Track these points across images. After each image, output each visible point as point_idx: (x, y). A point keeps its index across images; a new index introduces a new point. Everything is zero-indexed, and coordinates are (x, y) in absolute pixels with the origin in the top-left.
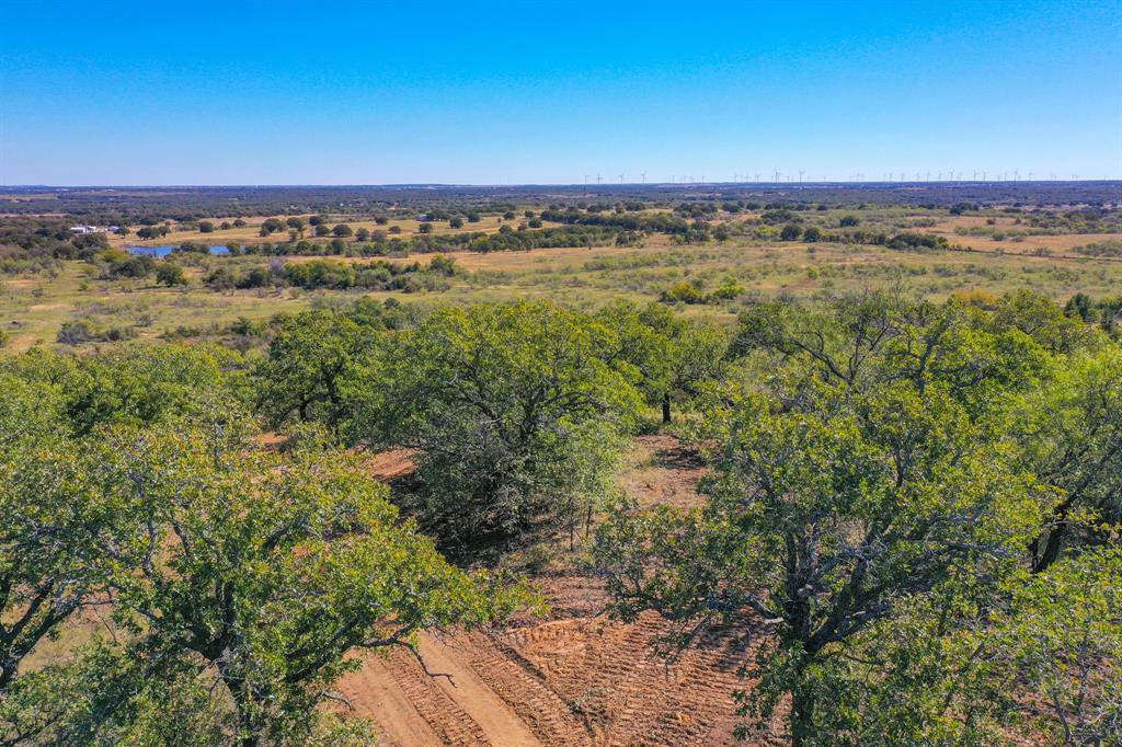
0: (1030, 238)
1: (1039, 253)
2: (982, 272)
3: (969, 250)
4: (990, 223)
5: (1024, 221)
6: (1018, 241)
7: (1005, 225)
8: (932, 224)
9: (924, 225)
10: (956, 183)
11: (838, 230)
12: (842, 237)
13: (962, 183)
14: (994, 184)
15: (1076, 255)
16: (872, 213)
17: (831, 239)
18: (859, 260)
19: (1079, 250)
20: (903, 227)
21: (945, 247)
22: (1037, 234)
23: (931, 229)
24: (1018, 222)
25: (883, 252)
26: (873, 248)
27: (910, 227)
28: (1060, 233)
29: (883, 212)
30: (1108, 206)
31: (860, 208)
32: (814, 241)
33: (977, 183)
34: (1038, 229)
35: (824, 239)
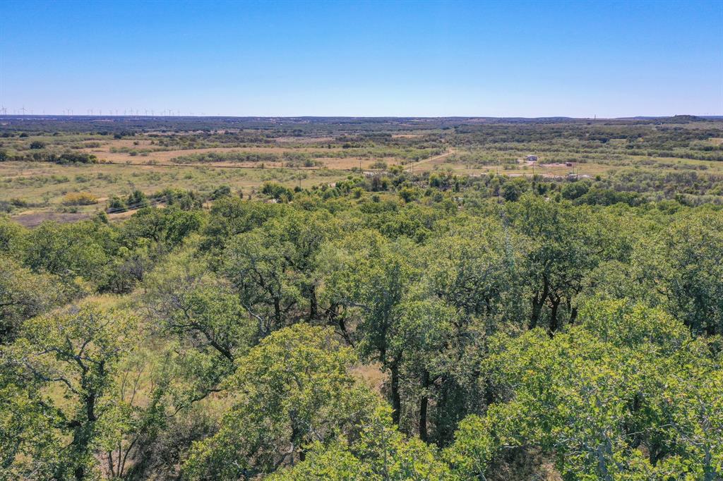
0: (154, 154)
1: (150, 164)
2: (105, 178)
3: (110, 163)
4: (136, 144)
5: (155, 142)
6: (144, 155)
7: (145, 144)
8: (98, 146)
9: (92, 147)
10: (134, 117)
11: (27, 152)
12: (25, 157)
13: (139, 117)
14: (157, 118)
15: (171, 163)
16: (60, 138)
17: (17, 159)
18: (26, 174)
19: (174, 160)
20: (77, 148)
21: (94, 162)
22: (159, 150)
23: (95, 149)
24: (153, 143)
25: (51, 167)
26: (44, 164)
27: (82, 148)
28: (172, 150)
29: (68, 137)
30: (212, 132)
31: (54, 135)
32: (3, 160)
33: (147, 117)
34: (163, 147)
35: (11, 159)
